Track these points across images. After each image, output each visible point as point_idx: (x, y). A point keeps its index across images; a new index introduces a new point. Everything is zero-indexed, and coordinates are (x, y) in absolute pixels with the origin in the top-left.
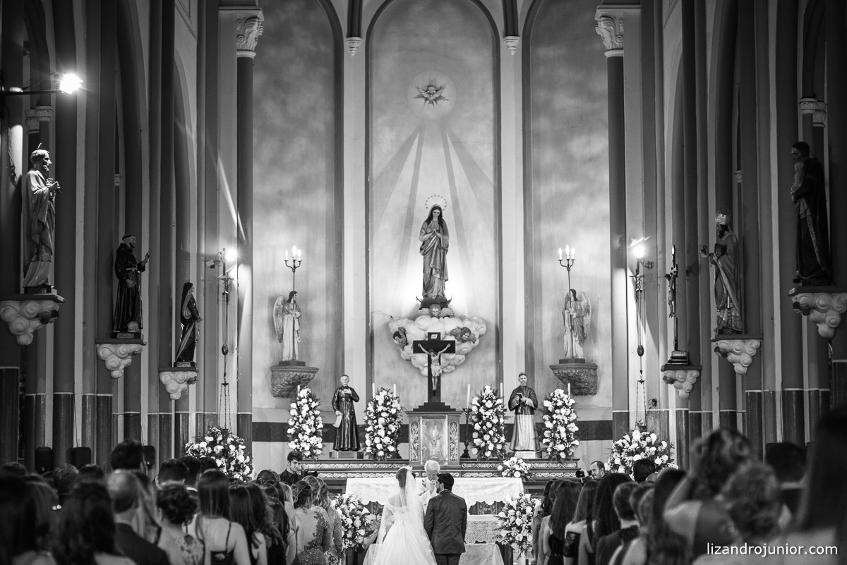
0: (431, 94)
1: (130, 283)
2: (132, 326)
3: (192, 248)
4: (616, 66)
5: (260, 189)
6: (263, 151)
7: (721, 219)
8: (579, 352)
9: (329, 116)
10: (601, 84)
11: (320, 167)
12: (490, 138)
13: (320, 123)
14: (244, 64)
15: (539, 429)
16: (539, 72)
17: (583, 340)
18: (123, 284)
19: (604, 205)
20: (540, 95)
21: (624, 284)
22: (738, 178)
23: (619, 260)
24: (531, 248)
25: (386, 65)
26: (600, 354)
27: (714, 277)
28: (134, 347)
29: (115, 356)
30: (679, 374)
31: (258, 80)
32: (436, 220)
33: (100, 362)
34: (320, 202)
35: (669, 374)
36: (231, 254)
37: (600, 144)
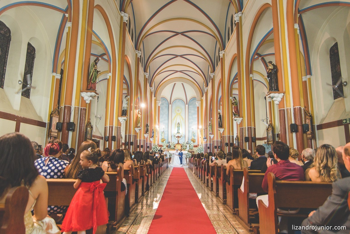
0: (178, 111)
1: (148, 128)
2: (148, 132)
3: (153, 126)
4: (198, 107)
5: (160, 120)
6: (161, 116)
7: (210, 122)
8: (194, 138)
9: (168, 113)
10: (196, 110)
11: (167, 118)
12: (185, 115)
13: (167, 113)
14: (159, 107)
15: (189, 146)
16: (190, 108)
17: (194, 137)
18: (147, 128)
19: (197, 122)
20: (190, 111)
21: (199, 131)
22: (211, 119)
23: (198, 128)
24: (189, 127)
25: (174, 107)
26: (196, 138)
27: (209, 128)
28: (148, 135)
29: (146, 135)
30: (205, 139)
31: (160, 109)
32: (179, 124)
33: (144, 136)
34: (167, 122)
35: (204, 139)
36: (157, 126)
37: (196, 116)
